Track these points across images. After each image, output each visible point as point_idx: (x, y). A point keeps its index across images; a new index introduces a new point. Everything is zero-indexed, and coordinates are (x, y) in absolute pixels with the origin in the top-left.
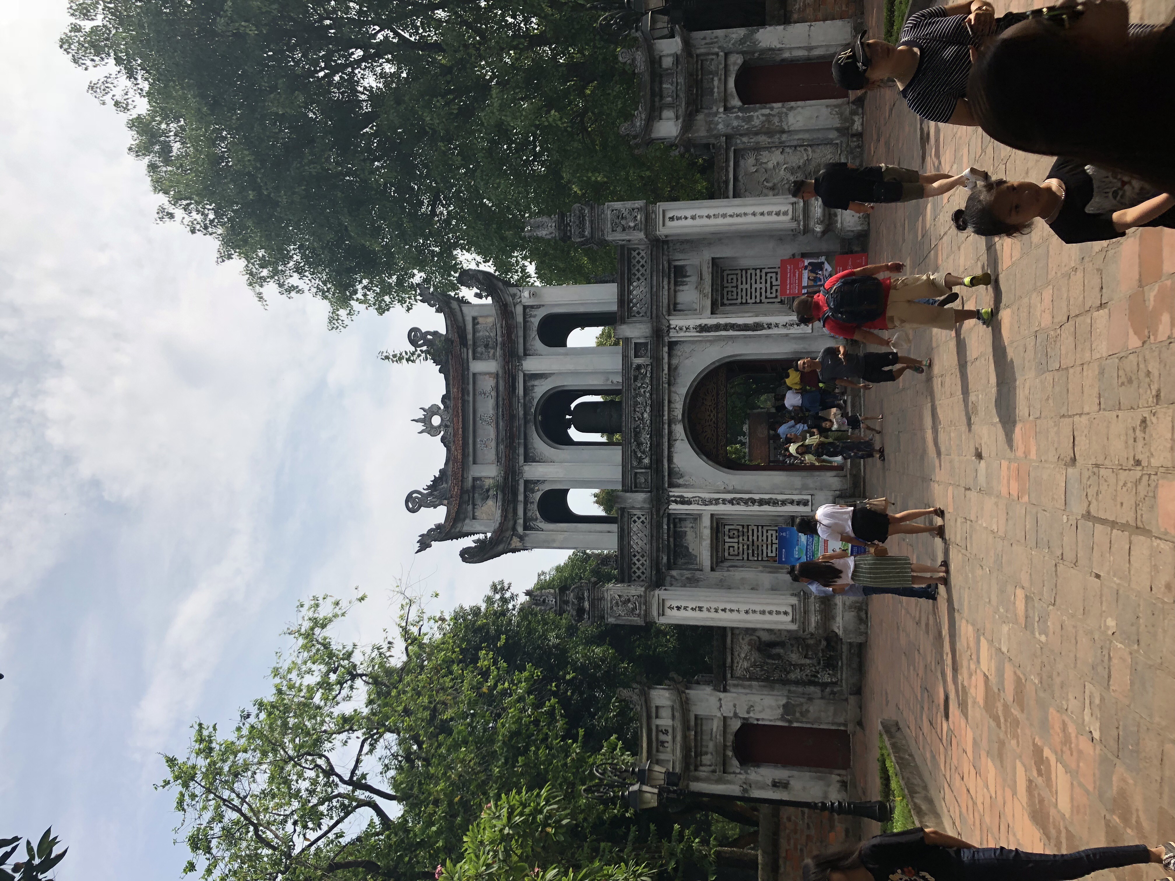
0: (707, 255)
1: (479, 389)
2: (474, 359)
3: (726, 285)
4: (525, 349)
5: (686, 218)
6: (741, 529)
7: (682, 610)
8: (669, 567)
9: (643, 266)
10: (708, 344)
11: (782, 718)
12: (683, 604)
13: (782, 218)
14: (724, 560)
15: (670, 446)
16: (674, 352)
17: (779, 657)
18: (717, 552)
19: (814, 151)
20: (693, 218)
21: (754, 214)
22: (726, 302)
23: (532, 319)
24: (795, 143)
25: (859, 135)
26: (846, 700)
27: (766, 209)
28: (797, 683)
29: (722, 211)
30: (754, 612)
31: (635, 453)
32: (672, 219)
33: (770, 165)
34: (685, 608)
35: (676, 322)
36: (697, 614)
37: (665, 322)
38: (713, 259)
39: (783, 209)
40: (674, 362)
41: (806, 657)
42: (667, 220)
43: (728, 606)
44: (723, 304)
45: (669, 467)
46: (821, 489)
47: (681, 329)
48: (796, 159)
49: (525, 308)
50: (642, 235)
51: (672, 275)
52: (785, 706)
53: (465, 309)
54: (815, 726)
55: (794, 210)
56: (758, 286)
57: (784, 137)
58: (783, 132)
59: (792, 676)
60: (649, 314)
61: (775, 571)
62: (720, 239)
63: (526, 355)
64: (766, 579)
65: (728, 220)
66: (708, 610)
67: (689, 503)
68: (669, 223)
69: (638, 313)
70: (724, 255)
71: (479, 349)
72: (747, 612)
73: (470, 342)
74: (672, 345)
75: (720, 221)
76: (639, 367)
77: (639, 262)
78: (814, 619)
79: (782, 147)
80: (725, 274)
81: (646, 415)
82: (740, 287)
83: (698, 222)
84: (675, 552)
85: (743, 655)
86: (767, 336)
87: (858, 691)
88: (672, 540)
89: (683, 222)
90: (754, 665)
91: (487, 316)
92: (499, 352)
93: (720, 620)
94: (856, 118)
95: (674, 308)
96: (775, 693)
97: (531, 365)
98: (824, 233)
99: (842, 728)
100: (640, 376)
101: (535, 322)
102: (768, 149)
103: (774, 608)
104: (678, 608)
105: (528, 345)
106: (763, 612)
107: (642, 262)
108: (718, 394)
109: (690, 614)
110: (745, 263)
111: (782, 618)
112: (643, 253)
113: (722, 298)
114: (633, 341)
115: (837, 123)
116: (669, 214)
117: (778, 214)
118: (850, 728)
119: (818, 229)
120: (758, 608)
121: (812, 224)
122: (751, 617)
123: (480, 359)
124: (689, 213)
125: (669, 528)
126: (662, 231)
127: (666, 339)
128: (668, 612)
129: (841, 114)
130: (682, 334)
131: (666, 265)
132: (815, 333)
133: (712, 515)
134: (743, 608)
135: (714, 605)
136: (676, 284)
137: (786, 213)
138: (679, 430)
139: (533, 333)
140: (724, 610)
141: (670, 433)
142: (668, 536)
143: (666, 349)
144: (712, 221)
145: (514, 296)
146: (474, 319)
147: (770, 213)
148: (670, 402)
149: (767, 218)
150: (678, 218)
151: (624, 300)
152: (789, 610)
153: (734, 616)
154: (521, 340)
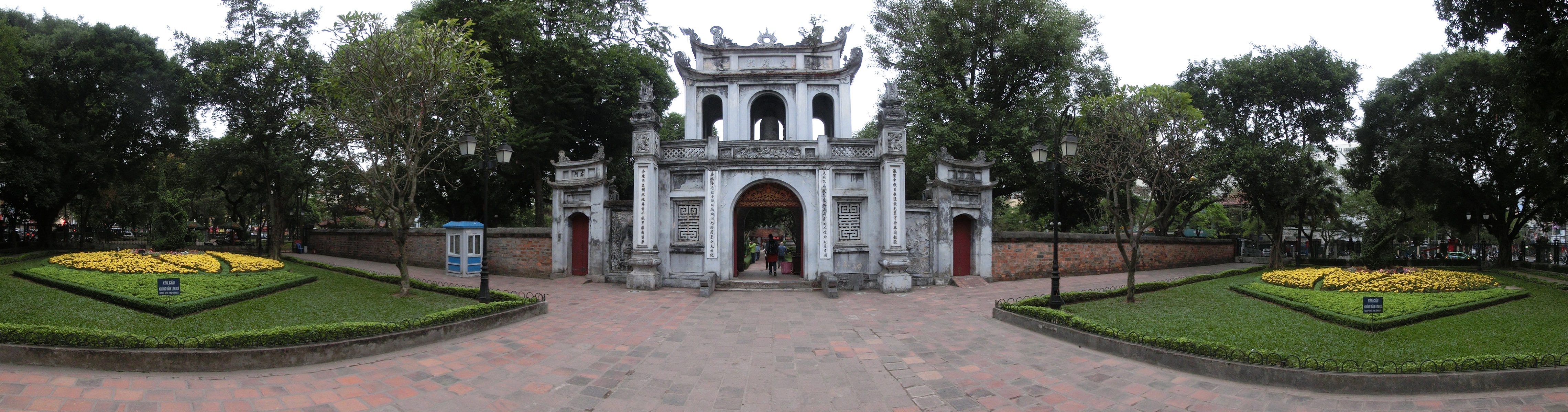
0: (870, 193)
1: (787, 59)
2: (805, 56)
3: (851, 205)
4: (811, 85)
5: (895, 180)
6: (697, 215)
7: (642, 178)
8: (671, 172)
9: (864, 154)
10: (814, 195)
11: (592, 239)
12: (646, 179)
13: (892, 240)
14: (678, 205)
15: (748, 171)
16: (808, 173)
17: (624, 238)
18: (683, 201)
19: (926, 258)
20: (895, 185)
21: (895, 223)
22: (840, 205)
23: (830, 90)
24: (931, 247)
25: (934, 283)
26: (603, 274)
27: (898, 230)
28: (611, 247)
29: (898, 202)
30: (643, 222)
31: (744, 149)
32: (895, 171)
33: (920, 233)
34: (643, 180)
35: (828, 174)
36: (641, 188)
37: (828, 167)
38: (867, 197)
39: (898, 241)
40: (803, 174)
41: (625, 253)
42: (894, 168)
43: (645, 207)
44: (839, 204)
45: (734, 170)
46: (721, 264)
47: (824, 177)
48: (923, 247)
49: (838, 86)
50: (885, 151)
51: (858, 172)
52: (598, 241)
53: (836, 54)
54: (589, 258)
55: (897, 247)
56: (850, 225)
57: (935, 241)
58: (938, 240)
59: (614, 245)
60: (834, 157)
61: (672, 236)
62: (880, 202)
63: (808, 85)
64: (666, 231)
65: (892, 207)
66: (643, 194)
67: (712, 184)
68: (892, 169)
69: (834, 151)
70: (869, 204)
71: (811, 60)
72: (642, 218)
73: (815, 54)
74: (813, 171)
75: (892, 202)
76: (799, 151)
77: (866, 152)
78: (639, 259)
79: (930, 240)
80: (858, 205)
81: (768, 156)
82: (849, 214)
83: (892, 187)
84: (682, 175)
85: (624, 217)
86: (819, 232)
87: (607, 281)
88: (689, 173)
89: (892, 178)
90: (619, 224)
91: (832, 64)
92: (809, 71)
93: (638, 202)
94: (943, 282)
95: (837, 173)
96: (605, 236)
97: (801, 88)
98: (882, 266)
99: (589, 272)
100: (793, 152)
101: (828, 91)
102: (929, 230)
103: (645, 235)
104: (643, 176)
105: (814, 87)
106: (643, 228)
107: (866, 154)
108: (782, 201)
109: (641, 183)
110: (864, 217)
111: (640, 240)
112: (871, 155)
113: (843, 204)
114: (816, 147)
115: (941, 271)
116: (897, 170)
117: (895, 237)
118: (588, 276)
119: (885, 262)
120: (645, 225)
121: (887, 258)
122: (640, 221)
123: (805, 60)
124: (897, 182)
125: (696, 171)
126: (887, 164)
127: (817, 168)
128: (641, 169)
129: (946, 273)
130: (821, 178)
131: (863, 168)
132: (819, 261)
133: (704, 198)
134: (645, 216)
135: (646, 198)
136: (852, 174)
137: (895, 242)
138: (758, 176)
139: (821, 90)
140: (643, 204)
141: (757, 170)
142: (691, 171)
143: (811, 168)
144: (892, 197)
145: (845, 79)
146: (831, 57)
147: (895, 232)
148: (777, 170)
149: (893, 230)
150: (894, 175)
151: (843, 143)
152: (644, 244)
153: (640, 211)
154: (817, 82)
